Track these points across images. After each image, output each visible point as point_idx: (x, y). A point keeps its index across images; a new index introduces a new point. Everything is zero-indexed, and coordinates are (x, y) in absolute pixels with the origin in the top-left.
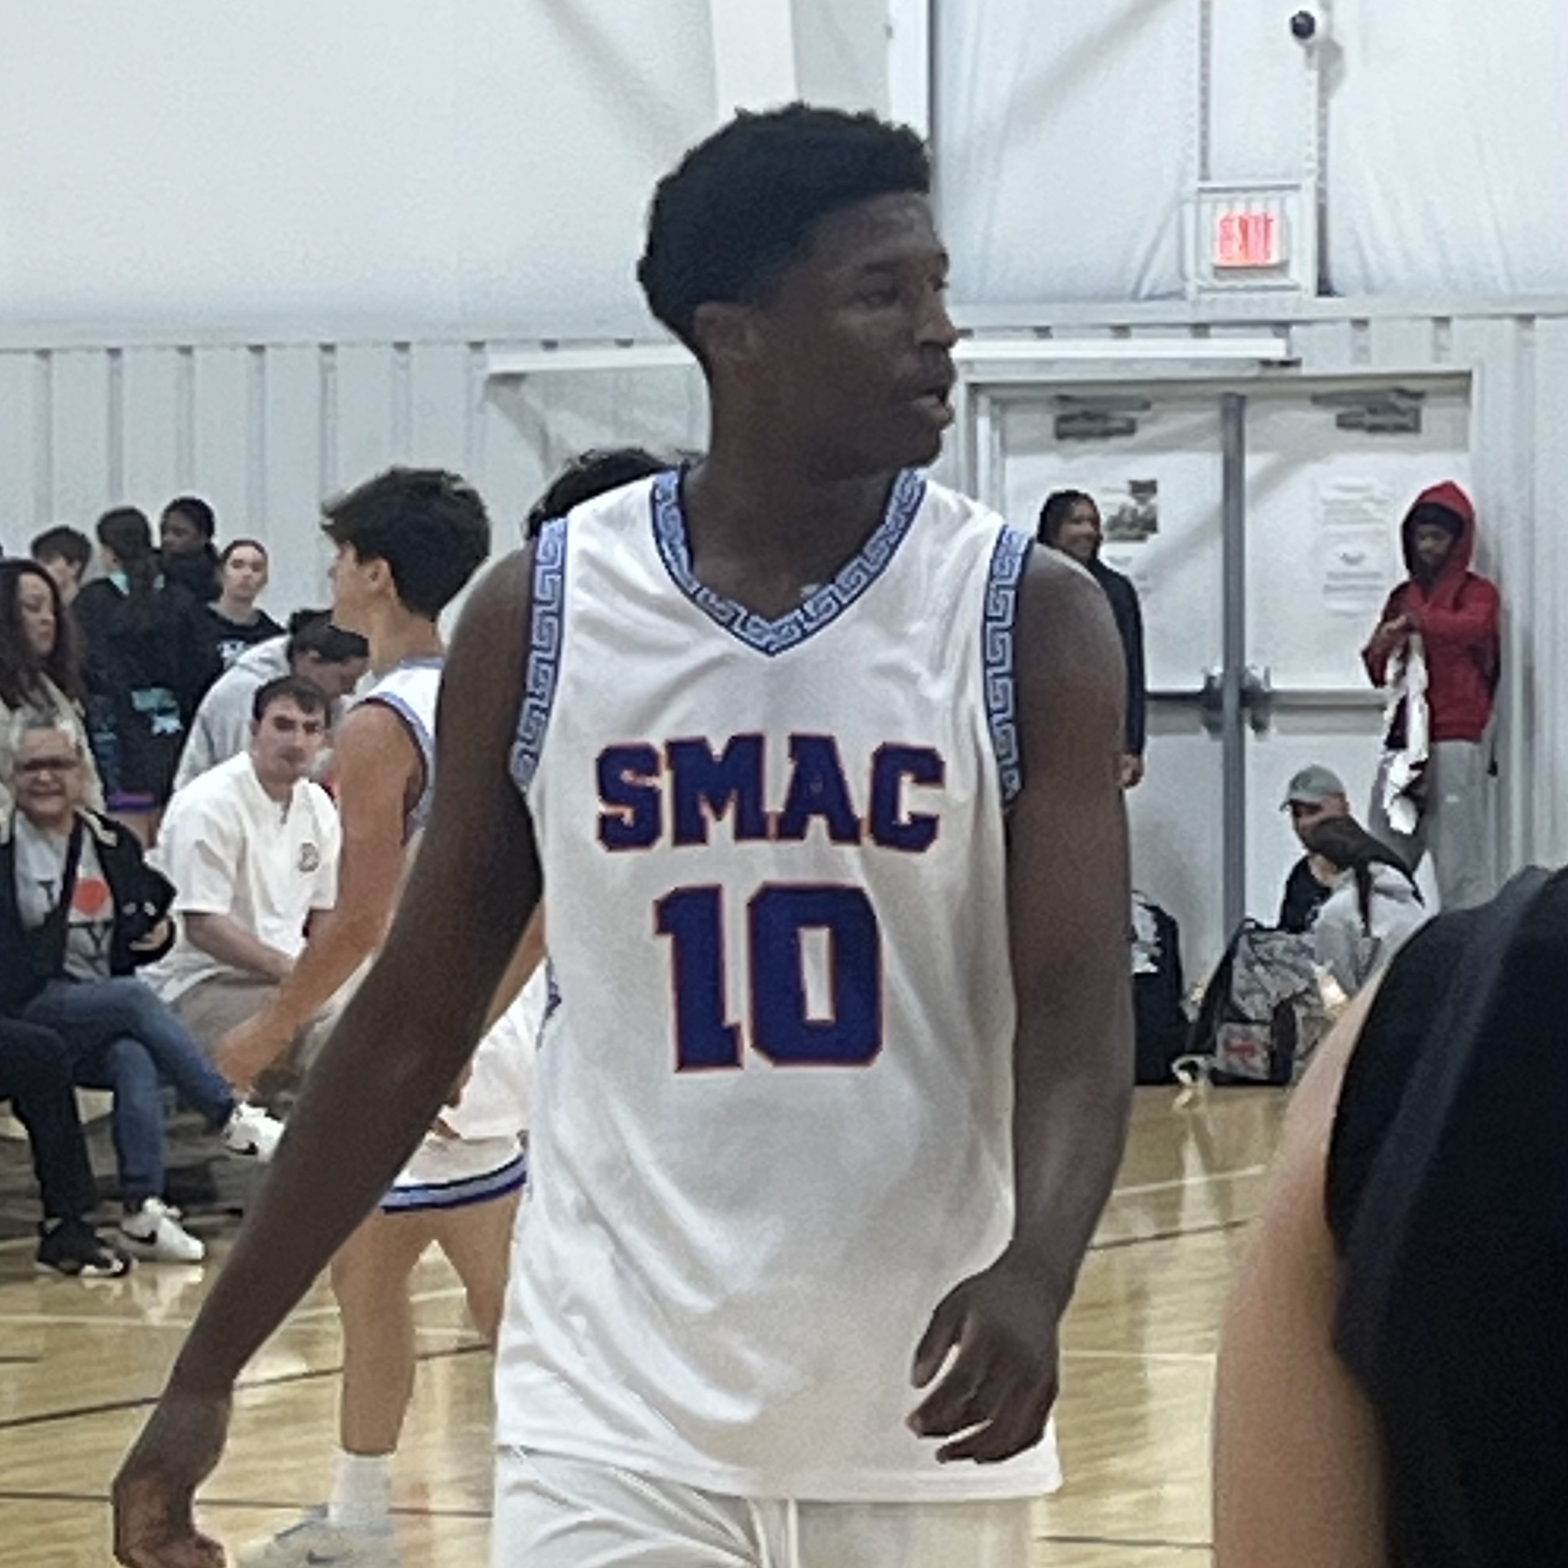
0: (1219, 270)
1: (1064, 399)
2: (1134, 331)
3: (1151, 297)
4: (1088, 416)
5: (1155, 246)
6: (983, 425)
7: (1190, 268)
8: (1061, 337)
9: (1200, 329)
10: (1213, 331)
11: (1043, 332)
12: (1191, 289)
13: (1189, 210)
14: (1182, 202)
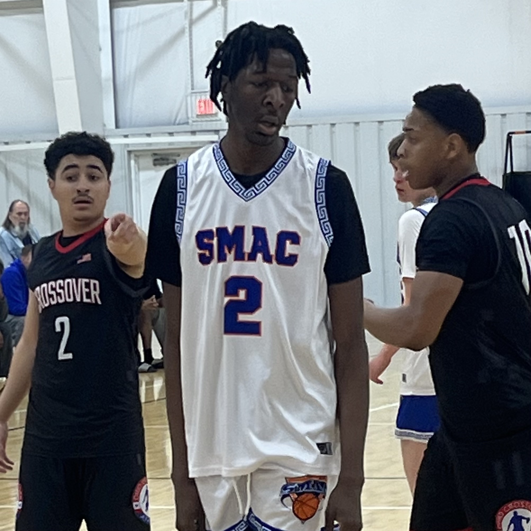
0: (198, 116)
1: (155, 154)
2: (175, 134)
3: (179, 124)
4: (162, 159)
5: (179, 109)
6: (132, 162)
7: (190, 115)
8: (154, 136)
9: (193, 133)
10: (197, 133)
11: (149, 135)
12: (190, 121)
13: (189, 98)
14: (187, 96)
